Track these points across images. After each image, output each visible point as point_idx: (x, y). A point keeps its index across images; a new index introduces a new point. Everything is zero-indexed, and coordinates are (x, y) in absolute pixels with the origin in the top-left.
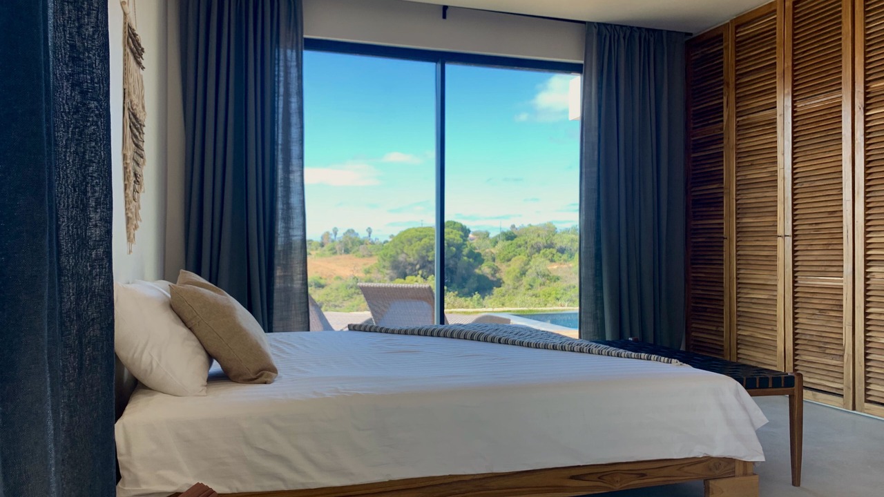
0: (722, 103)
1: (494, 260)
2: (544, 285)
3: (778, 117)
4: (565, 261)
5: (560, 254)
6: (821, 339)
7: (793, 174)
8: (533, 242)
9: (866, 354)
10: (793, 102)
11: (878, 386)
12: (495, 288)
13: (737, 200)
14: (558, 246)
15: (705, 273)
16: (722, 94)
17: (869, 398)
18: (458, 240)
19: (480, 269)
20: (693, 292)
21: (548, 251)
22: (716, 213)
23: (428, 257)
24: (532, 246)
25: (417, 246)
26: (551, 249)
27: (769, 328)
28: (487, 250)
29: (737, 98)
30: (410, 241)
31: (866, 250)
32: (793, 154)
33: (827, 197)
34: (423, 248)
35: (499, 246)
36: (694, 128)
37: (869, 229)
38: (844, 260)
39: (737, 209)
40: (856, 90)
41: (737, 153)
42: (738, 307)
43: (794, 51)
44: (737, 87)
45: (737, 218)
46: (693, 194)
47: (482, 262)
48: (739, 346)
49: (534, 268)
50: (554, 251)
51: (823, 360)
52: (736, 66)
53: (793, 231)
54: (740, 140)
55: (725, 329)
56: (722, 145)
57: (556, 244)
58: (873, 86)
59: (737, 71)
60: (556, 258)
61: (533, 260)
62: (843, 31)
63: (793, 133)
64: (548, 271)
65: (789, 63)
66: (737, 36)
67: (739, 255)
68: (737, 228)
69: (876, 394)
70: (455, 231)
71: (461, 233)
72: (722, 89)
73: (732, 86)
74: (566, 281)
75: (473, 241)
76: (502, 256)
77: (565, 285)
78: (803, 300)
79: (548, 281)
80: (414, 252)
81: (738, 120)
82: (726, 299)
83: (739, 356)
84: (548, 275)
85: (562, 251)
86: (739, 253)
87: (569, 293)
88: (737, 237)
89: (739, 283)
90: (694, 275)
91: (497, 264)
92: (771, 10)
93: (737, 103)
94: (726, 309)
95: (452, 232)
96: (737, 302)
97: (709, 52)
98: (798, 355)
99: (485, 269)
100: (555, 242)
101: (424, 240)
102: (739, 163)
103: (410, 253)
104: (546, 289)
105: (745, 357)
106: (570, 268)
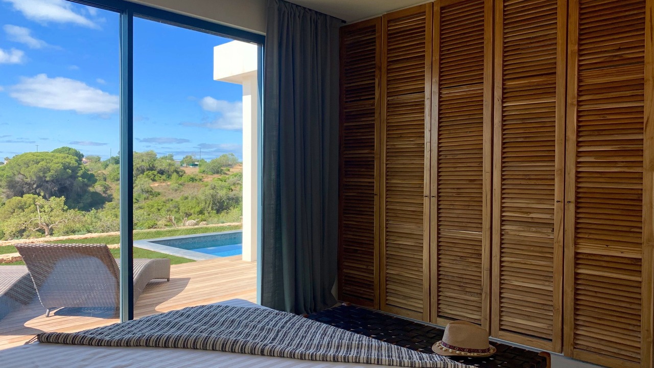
0: (374, 83)
1: (105, 180)
2: (148, 199)
3: (426, 100)
4: (164, 180)
5: (160, 175)
6: (461, 280)
7: (439, 147)
8: (138, 166)
9: (501, 293)
10: (440, 89)
11: (510, 318)
12: (106, 202)
13: (386, 164)
14: (159, 168)
15: (355, 221)
16: (374, 76)
17: (502, 327)
18: (74, 164)
19: (93, 187)
20: (344, 236)
21: (151, 173)
22: (366, 173)
23: (46, 177)
24: (137, 169)
25: (34, 168)
26: (153, 171)
27: (416, 269)
28: (99, 172)
29: (388, 81)
30: (27, 165)
31: (502, 212)
32: (439, 131)
33: (468, 168)
34: (40, 170)
35: (110, 168)
36: (347, 102)
37: (504, 196)
38: (483, 219)
39: (387, 172)
40: (495, 85)
41: (388, 127)
42: (387, 251)
43: (441, 47)
44: (389, 71)
45: (387, 179)
46: (345, 156)
47: (95, 181)
48: (387, 283)
49: (139, 186)
50: (155, 173)
51: (463, 296)
52: (388, 54)
53: (438, 193)
54: (389, 115)
55: (375, 268)
56: (373, 118)
57: (157, 167)
58: (509, 84)
59: (388, 58)
60: (156, 178)
61: (138, 179)
62: (485, 37)
63: (439, 114)
64: (151, 188)
65: (437, 57)
66: (389, 29)
67: (388, 209)
68: (387, 187)
69: (507, 323)
70: (70, 156)
71: (75, 157)
72: (374, 72)
73: (384, 70)
74: (165, 196)
75: (87, 164)
76: (112, 177)
77: (164, 199)
78: (446, 248)
79: (151, 196)
80: (31, 173)
81: (388, 99)
82: (376, 244)
83: (387, 291)
84: (151, 192)
85: (162, 172)
86: (388, 207)
87: (168, 205)
88: (387, 195)
89: (388, 231)
90: (346, 222)
91: (108, 183)
92: (420, 11)
93: (388, 85)
94: (376, 252)
95: (68, 157)
96: (387, 247)
97: (361, 39)
98: (440, 291)
99: (98, 188)
100: (156, 166)
101: (41, 163)
102: (388, 134)
103: (27, 174)
104: (149, 202)
105: (392, 291)
106: (168, 185)
